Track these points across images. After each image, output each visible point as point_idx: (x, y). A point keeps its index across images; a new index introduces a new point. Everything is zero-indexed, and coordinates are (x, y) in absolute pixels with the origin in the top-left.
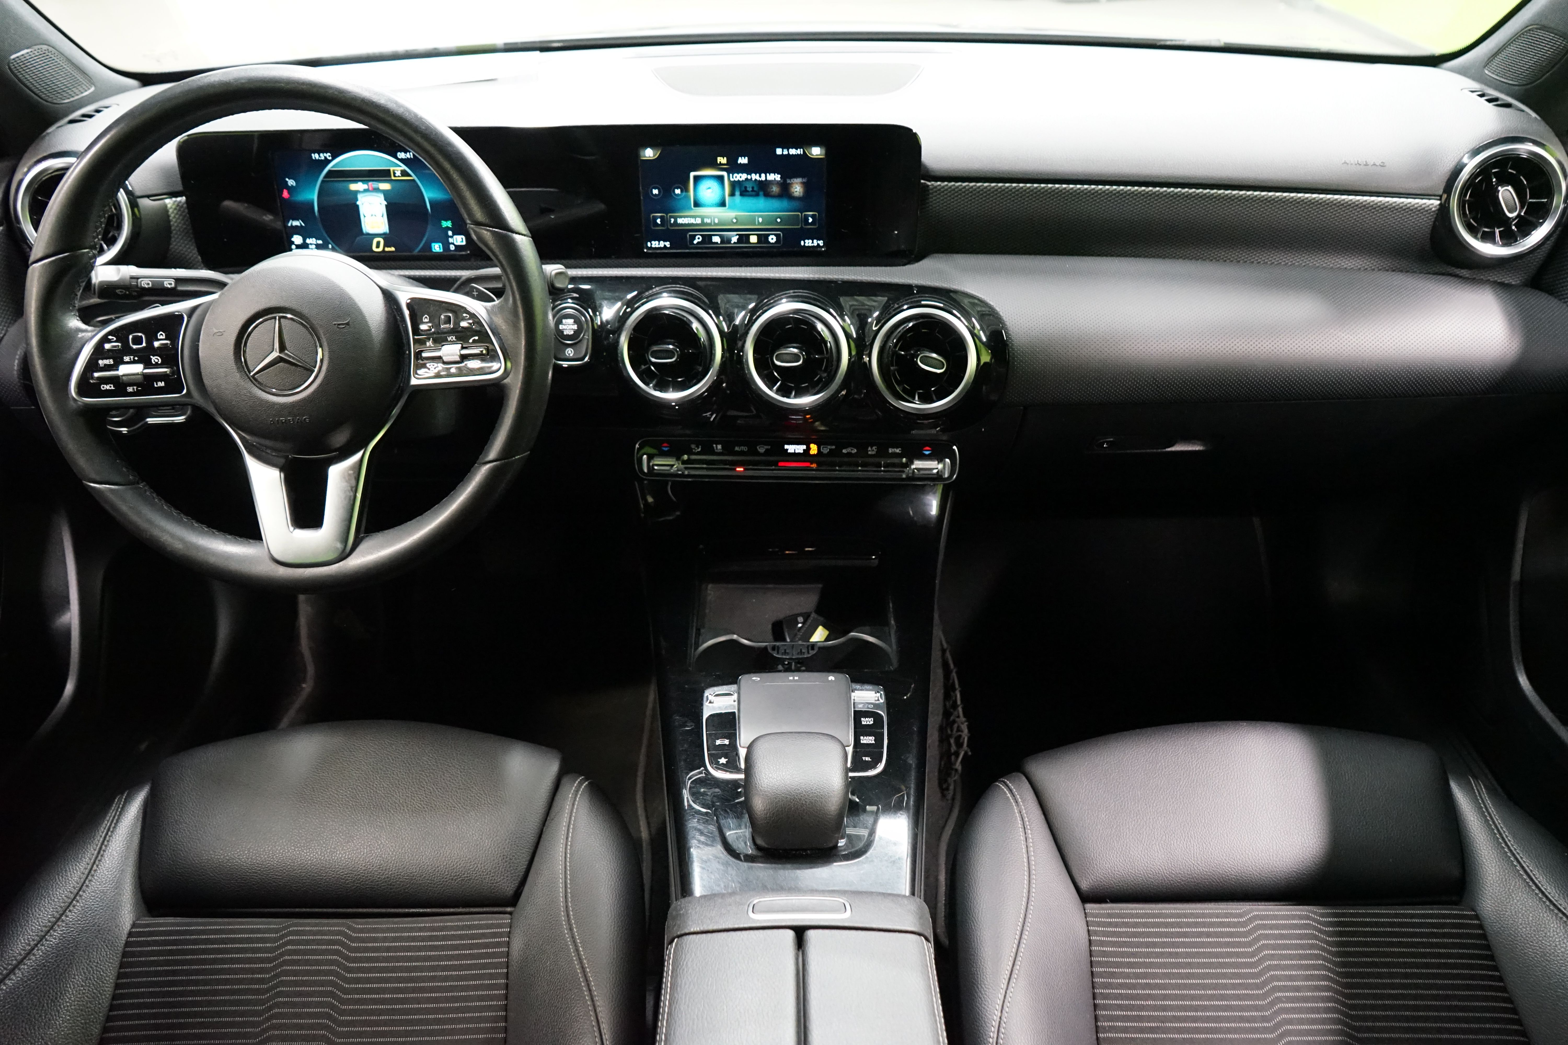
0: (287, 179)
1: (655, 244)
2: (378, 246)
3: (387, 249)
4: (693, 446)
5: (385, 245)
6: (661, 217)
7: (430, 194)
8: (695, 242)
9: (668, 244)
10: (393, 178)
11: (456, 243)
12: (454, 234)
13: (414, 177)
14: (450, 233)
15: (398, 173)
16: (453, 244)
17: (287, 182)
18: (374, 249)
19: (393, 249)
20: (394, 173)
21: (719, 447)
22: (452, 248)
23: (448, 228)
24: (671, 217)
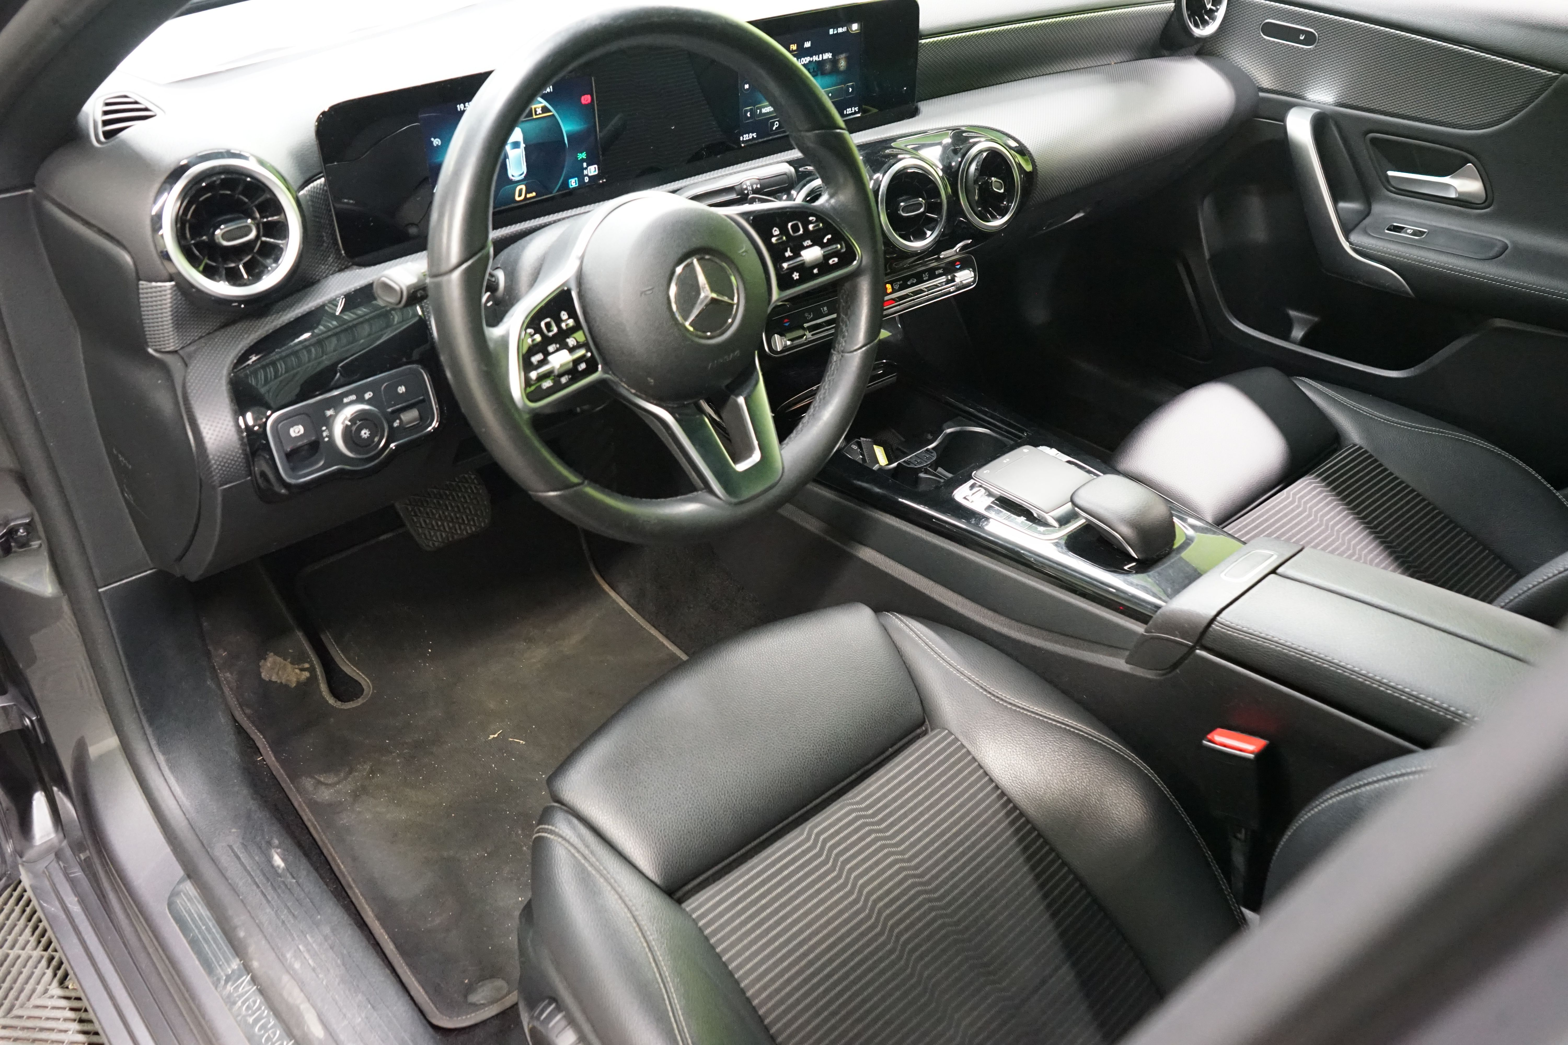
0: (432, 139)
1: (746, 137)
2: (520, 195)
3: (529, 196)
4: (806, 315)
5: (527, 192)
6: (751, 110)
7: (567, 127)
8: (774, 128)
9: (755, 135)
10: (535, 117)
11: (590, 175)
12: (588, 165)
13: (554, 112)
14: (585, 165)
15: (539, 111)
16: (587, 175)
17: (432, 142)
18: (517, 198)
19: (534, 194)
20: (536, 111)
21: (825, 309)
22: (587, 180)
23: (583, 160)
24: (758, 108)
